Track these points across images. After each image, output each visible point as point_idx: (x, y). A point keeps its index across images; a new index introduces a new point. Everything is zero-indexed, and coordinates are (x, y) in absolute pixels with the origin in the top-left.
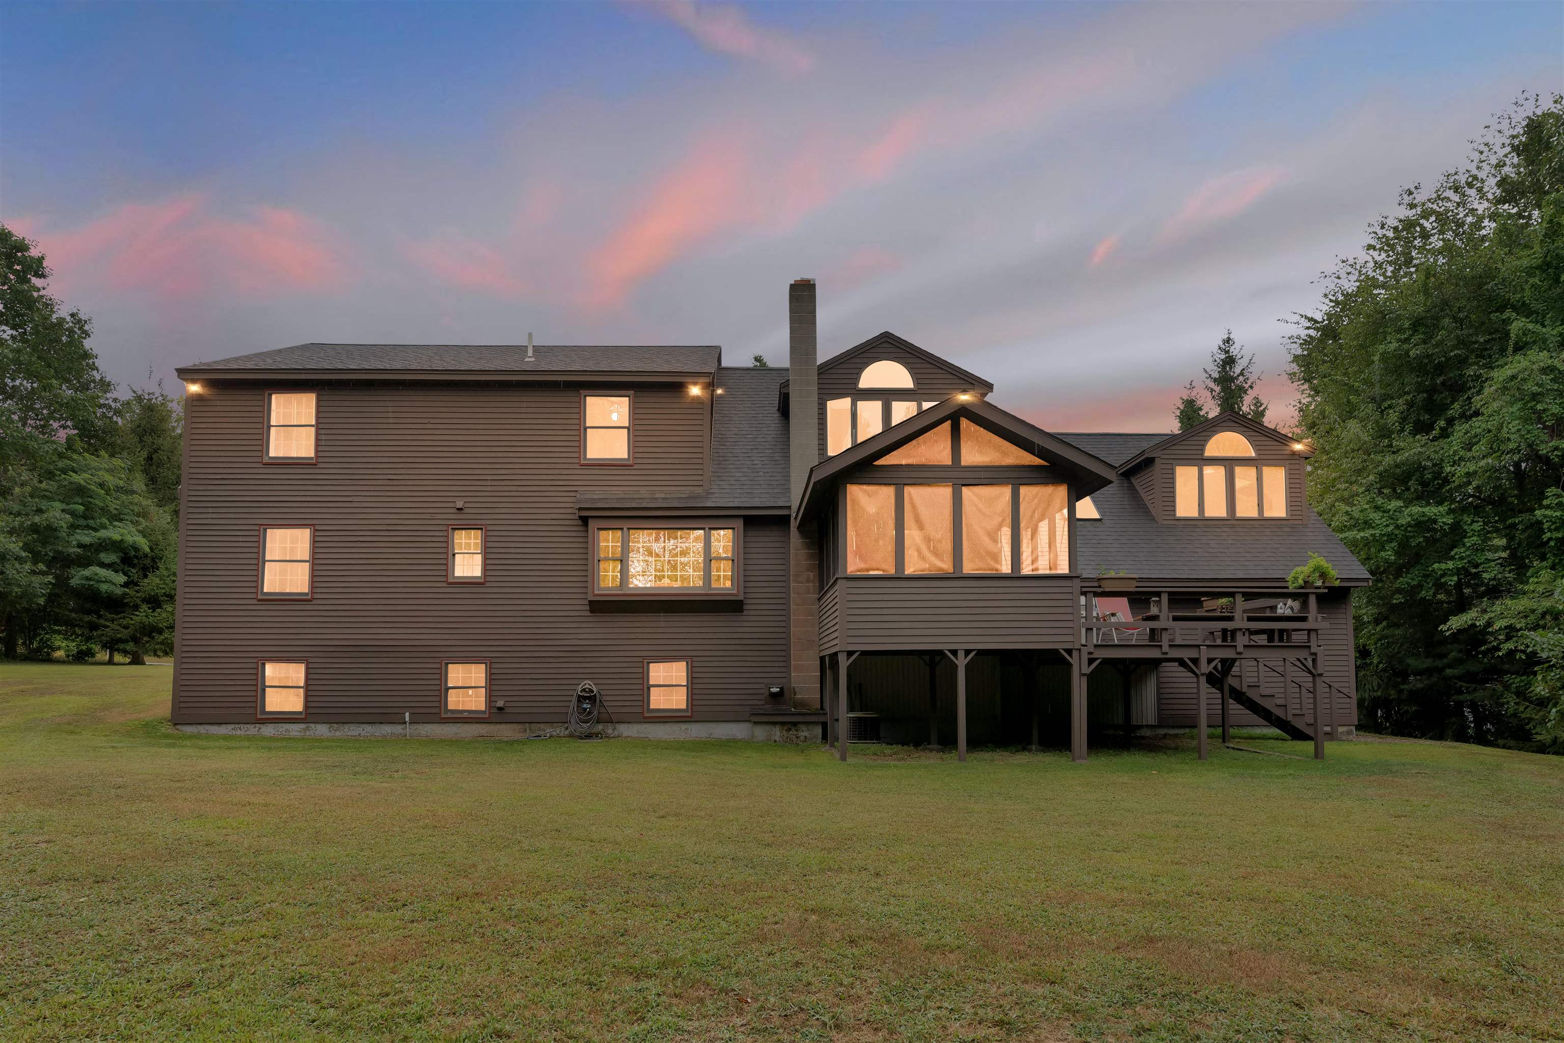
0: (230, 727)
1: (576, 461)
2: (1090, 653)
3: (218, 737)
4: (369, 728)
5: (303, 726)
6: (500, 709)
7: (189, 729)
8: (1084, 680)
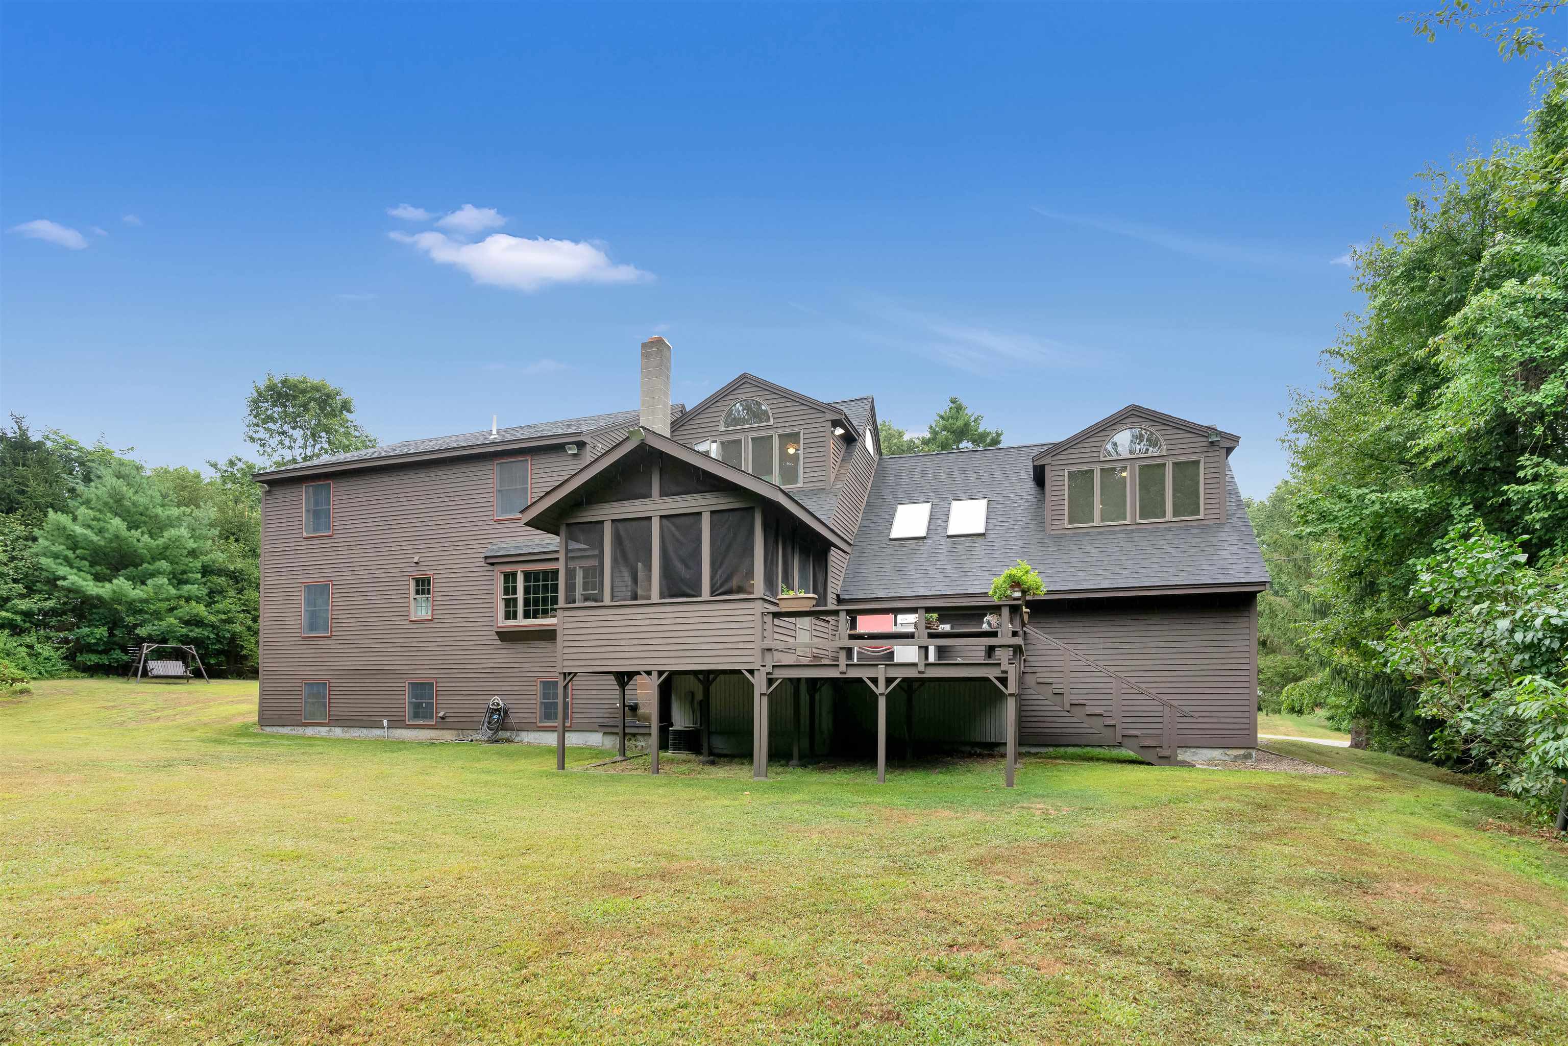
0: (289, 728)
1: (491, 518)
2: (768, 674)
3: (283, 736)
4: (365, 731)
5: (328, 728)
6: (443, 718)
7: (268, 729)
8: (765, 700)
